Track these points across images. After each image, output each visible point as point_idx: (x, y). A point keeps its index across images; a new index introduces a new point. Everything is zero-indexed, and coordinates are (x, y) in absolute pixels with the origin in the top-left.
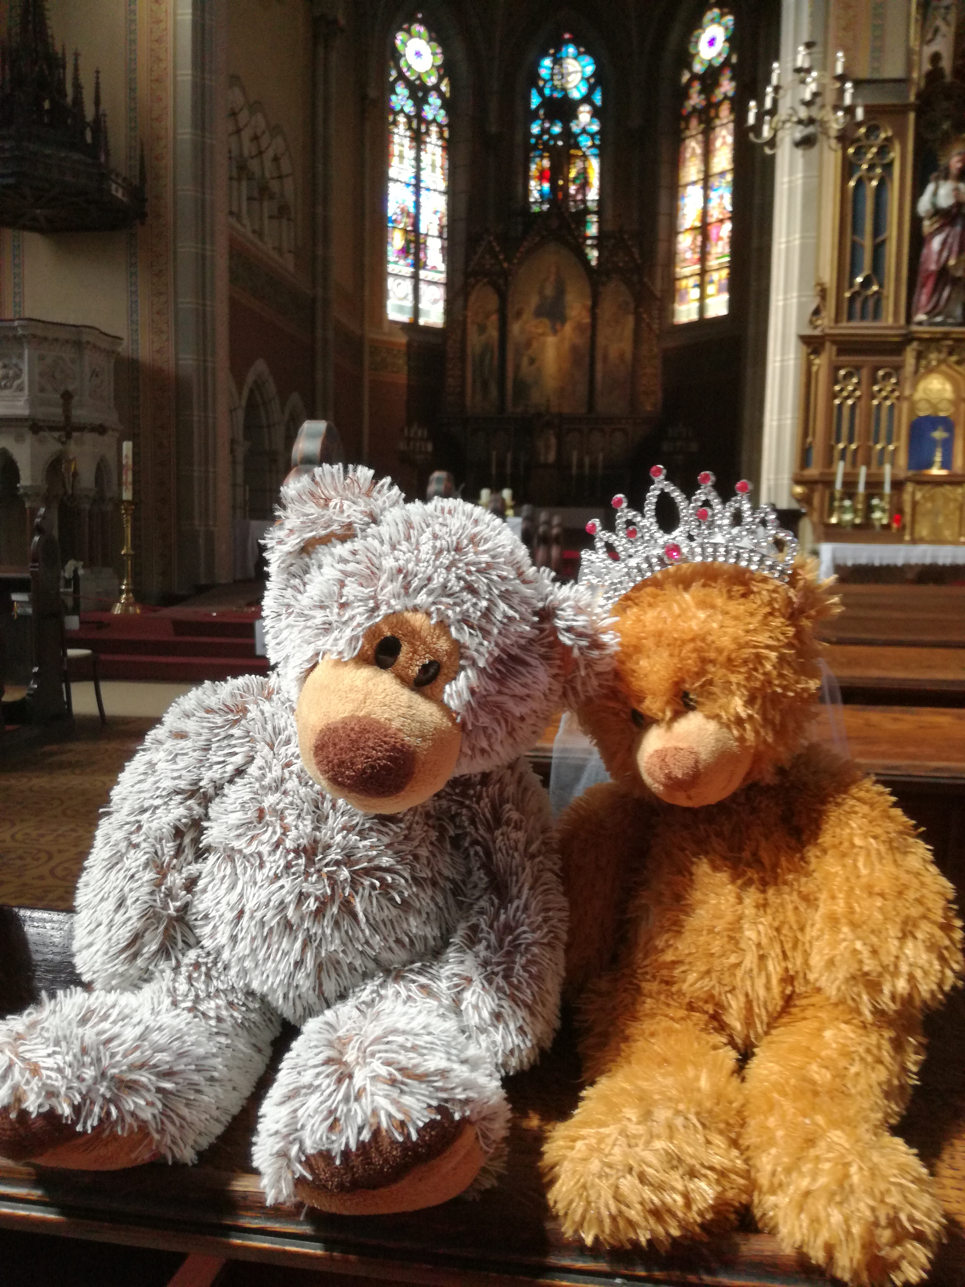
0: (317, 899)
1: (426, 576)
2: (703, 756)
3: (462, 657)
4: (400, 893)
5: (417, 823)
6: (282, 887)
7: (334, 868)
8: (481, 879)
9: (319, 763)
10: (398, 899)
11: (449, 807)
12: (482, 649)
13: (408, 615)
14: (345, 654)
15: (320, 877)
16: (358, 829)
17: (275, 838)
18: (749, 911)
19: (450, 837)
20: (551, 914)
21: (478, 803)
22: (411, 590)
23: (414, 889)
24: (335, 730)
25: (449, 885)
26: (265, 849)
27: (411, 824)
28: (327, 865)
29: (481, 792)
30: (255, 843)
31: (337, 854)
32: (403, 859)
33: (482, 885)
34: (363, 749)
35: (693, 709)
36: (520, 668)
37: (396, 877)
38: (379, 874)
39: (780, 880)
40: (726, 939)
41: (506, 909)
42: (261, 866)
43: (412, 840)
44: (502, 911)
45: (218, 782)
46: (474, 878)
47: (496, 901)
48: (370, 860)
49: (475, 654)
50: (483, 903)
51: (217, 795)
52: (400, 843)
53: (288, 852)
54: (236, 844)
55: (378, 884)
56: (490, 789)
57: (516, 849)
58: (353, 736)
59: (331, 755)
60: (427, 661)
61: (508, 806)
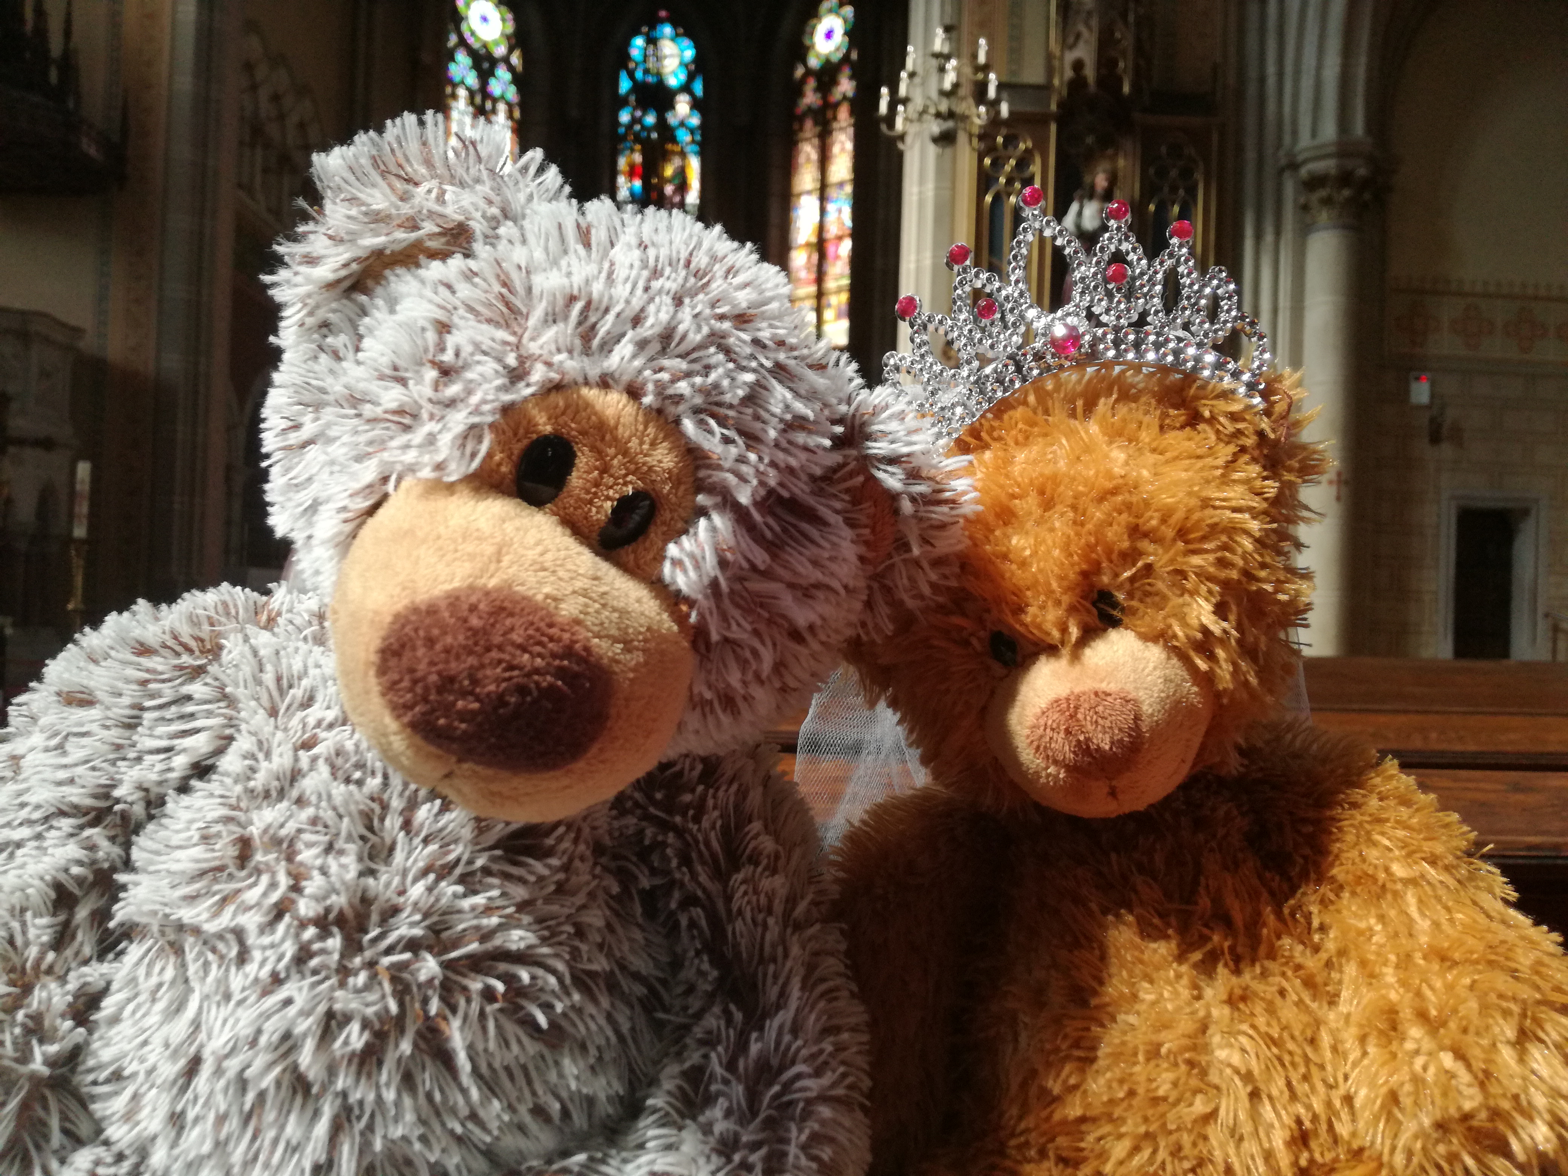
0: (366, 1024)
1: (630, 313)
2: (1146, 709)
3: (700, 487)
4: (547, 1007)
5: (582, 859)
6: (288, 1002)
7: (407, 956)
8: (701, 973)
9: (390, 688)
10: (542, 1020)
11: (641, 832)
12: (744, 469)
13: (591, 394)
14: (453, 466)
15: (374, 976)
16: (458, 871)
17: (275, 897)
18: (1221, 1012)
19: (642, 892)
20: (845, 1036)
21: (697, 819)
22: (596, 342)
23: (577, 997)
24: (432, 610)
25: (640, 990)
26: (251, 921)
27: (571, 860)
28: (389, 951)
29: (703, 799)
30: (230, 909)
31: (413, 925)
32: (553, 935)
33: (705, 987)
34: (500, 648)
35: (1115, 623)
36: (805, 526)
37: (540, 972)
38: (503, 967)
39: (1263, 950)
40: (1183, 1068)
41: (761, 1029)
42: (243, 958)
43: (573, 894)
44: (754, 1035)
45: (155, 790)
46: (688, 973)
47: (738, 1016)
48: (486, 936)
49: (731, 479)
50: (712, 1021)
51: (151, 818)
52: (547, 900)
53: (303, 925)
54: (187, 915)
55: (500, 987)
56: (721, 793)
57: (770, 911)
58: (475, 622)
59: (422, 667)
60: (630, 490)
61: (756, 826)
